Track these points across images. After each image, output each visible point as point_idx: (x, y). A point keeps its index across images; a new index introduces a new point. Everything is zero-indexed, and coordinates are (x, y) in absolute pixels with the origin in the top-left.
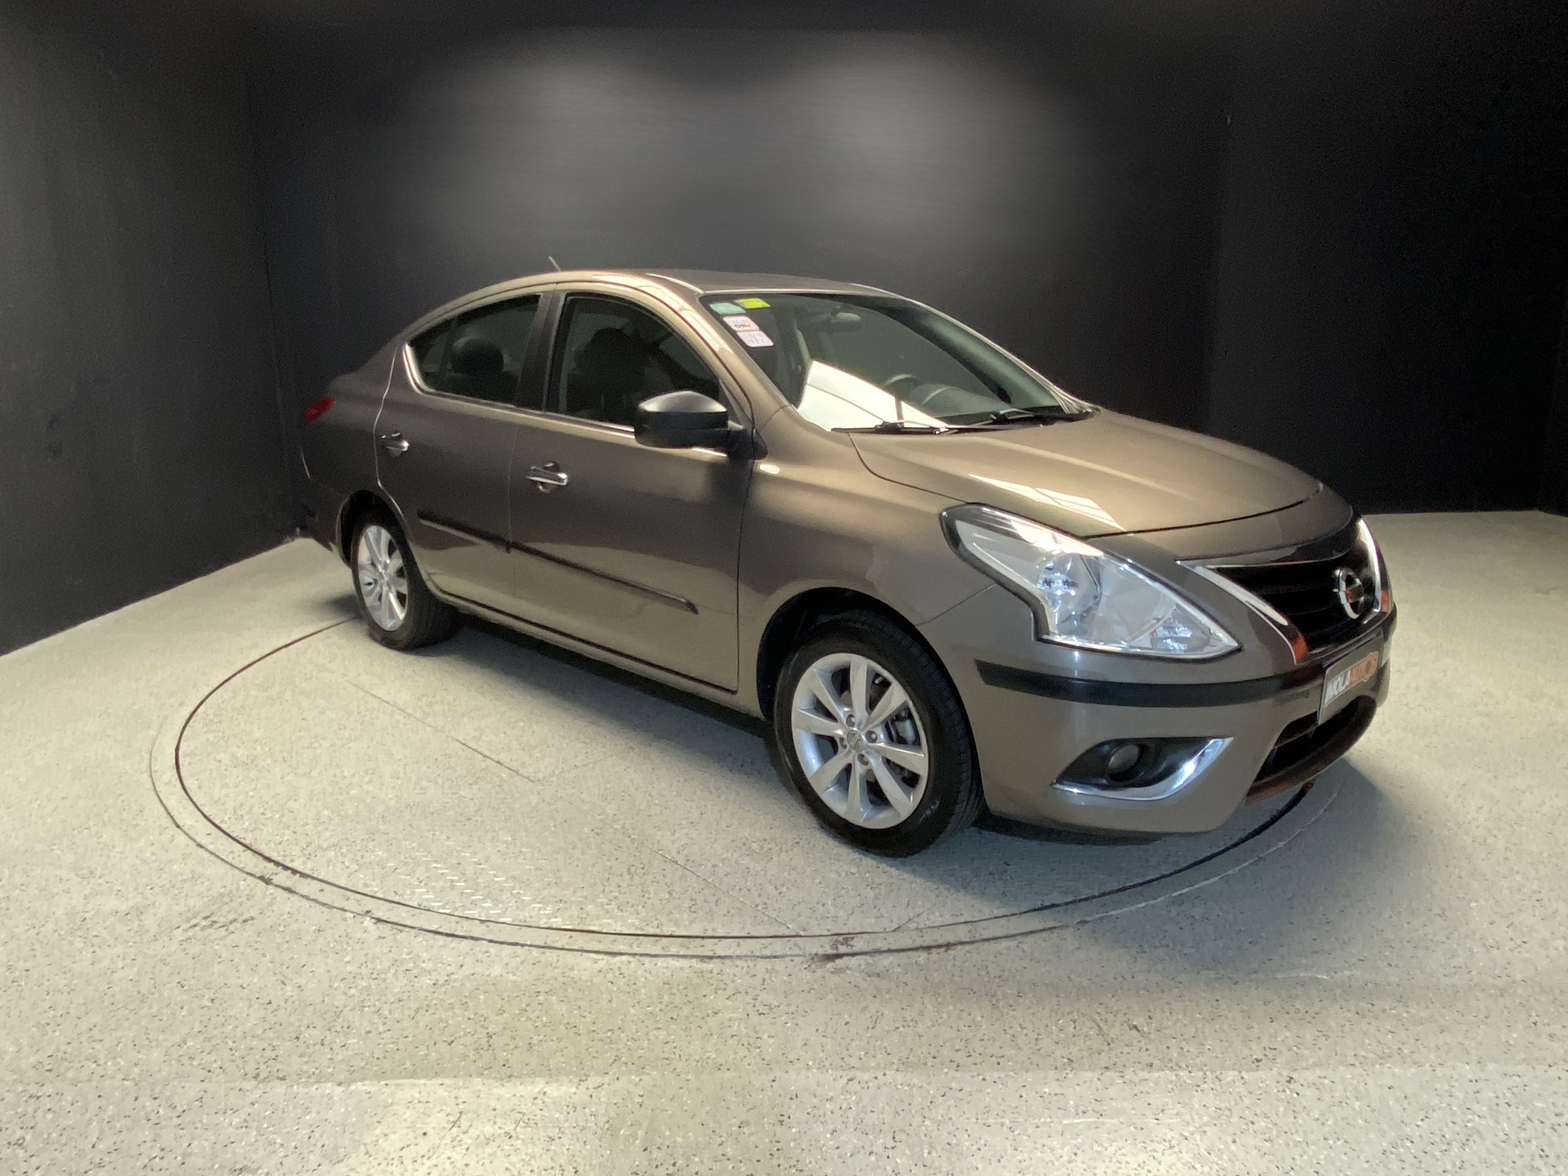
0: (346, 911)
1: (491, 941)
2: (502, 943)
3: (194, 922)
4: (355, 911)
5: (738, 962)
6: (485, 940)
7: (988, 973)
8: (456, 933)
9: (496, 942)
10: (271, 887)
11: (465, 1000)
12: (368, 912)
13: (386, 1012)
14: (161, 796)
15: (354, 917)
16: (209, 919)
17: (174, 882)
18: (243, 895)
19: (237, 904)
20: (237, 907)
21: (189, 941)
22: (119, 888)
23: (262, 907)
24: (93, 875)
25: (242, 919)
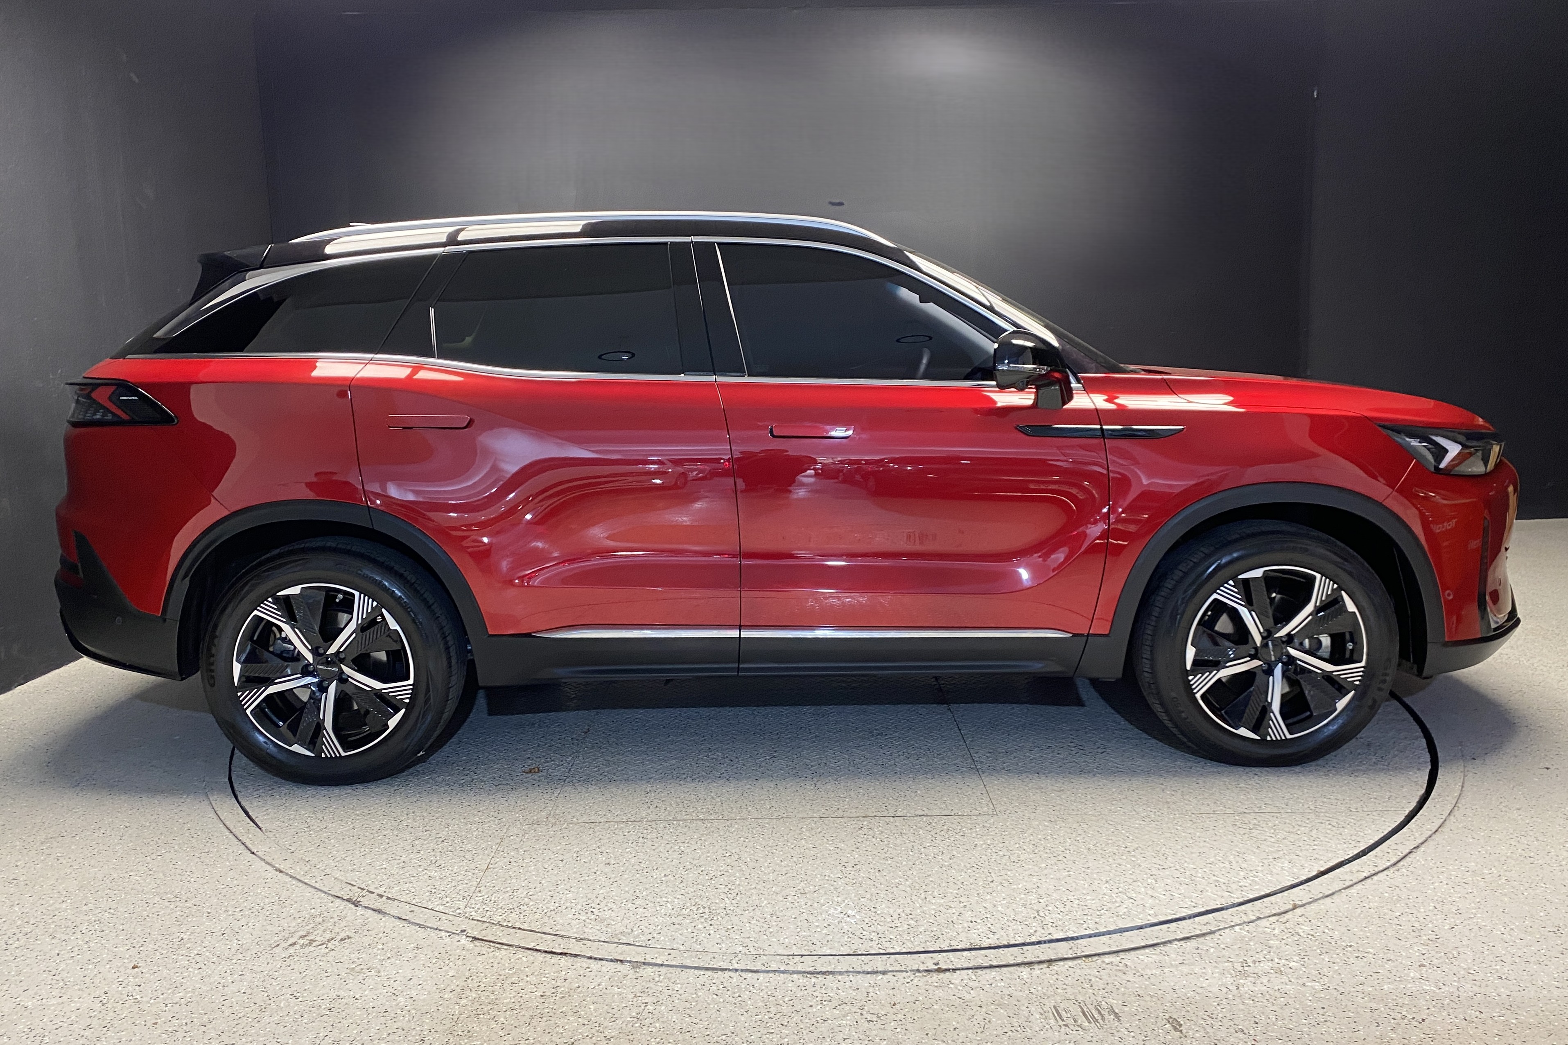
0: (440, 930)
1: (591, 958)
2: (601, 959)
3: (291, 941)
4: (449, 930)
5: (840, 978)
6: (584, 956)
7: (1091, 986)
8: (554, 950)
9: (595, 959)
10: (360, 908)
11: (577, 1009)
12: (462, 931)
13: (502, 1019)
14: (227, 823)
15: (449, 936)
16: (306, 938)
17: (262, 905)
18: (335, 916)
19: (330, 924)
20: (331, 927)
21: (291, 958)
22: (209, 911)
23: (357, 927)
24: (178, 899)
25: (339, 938)
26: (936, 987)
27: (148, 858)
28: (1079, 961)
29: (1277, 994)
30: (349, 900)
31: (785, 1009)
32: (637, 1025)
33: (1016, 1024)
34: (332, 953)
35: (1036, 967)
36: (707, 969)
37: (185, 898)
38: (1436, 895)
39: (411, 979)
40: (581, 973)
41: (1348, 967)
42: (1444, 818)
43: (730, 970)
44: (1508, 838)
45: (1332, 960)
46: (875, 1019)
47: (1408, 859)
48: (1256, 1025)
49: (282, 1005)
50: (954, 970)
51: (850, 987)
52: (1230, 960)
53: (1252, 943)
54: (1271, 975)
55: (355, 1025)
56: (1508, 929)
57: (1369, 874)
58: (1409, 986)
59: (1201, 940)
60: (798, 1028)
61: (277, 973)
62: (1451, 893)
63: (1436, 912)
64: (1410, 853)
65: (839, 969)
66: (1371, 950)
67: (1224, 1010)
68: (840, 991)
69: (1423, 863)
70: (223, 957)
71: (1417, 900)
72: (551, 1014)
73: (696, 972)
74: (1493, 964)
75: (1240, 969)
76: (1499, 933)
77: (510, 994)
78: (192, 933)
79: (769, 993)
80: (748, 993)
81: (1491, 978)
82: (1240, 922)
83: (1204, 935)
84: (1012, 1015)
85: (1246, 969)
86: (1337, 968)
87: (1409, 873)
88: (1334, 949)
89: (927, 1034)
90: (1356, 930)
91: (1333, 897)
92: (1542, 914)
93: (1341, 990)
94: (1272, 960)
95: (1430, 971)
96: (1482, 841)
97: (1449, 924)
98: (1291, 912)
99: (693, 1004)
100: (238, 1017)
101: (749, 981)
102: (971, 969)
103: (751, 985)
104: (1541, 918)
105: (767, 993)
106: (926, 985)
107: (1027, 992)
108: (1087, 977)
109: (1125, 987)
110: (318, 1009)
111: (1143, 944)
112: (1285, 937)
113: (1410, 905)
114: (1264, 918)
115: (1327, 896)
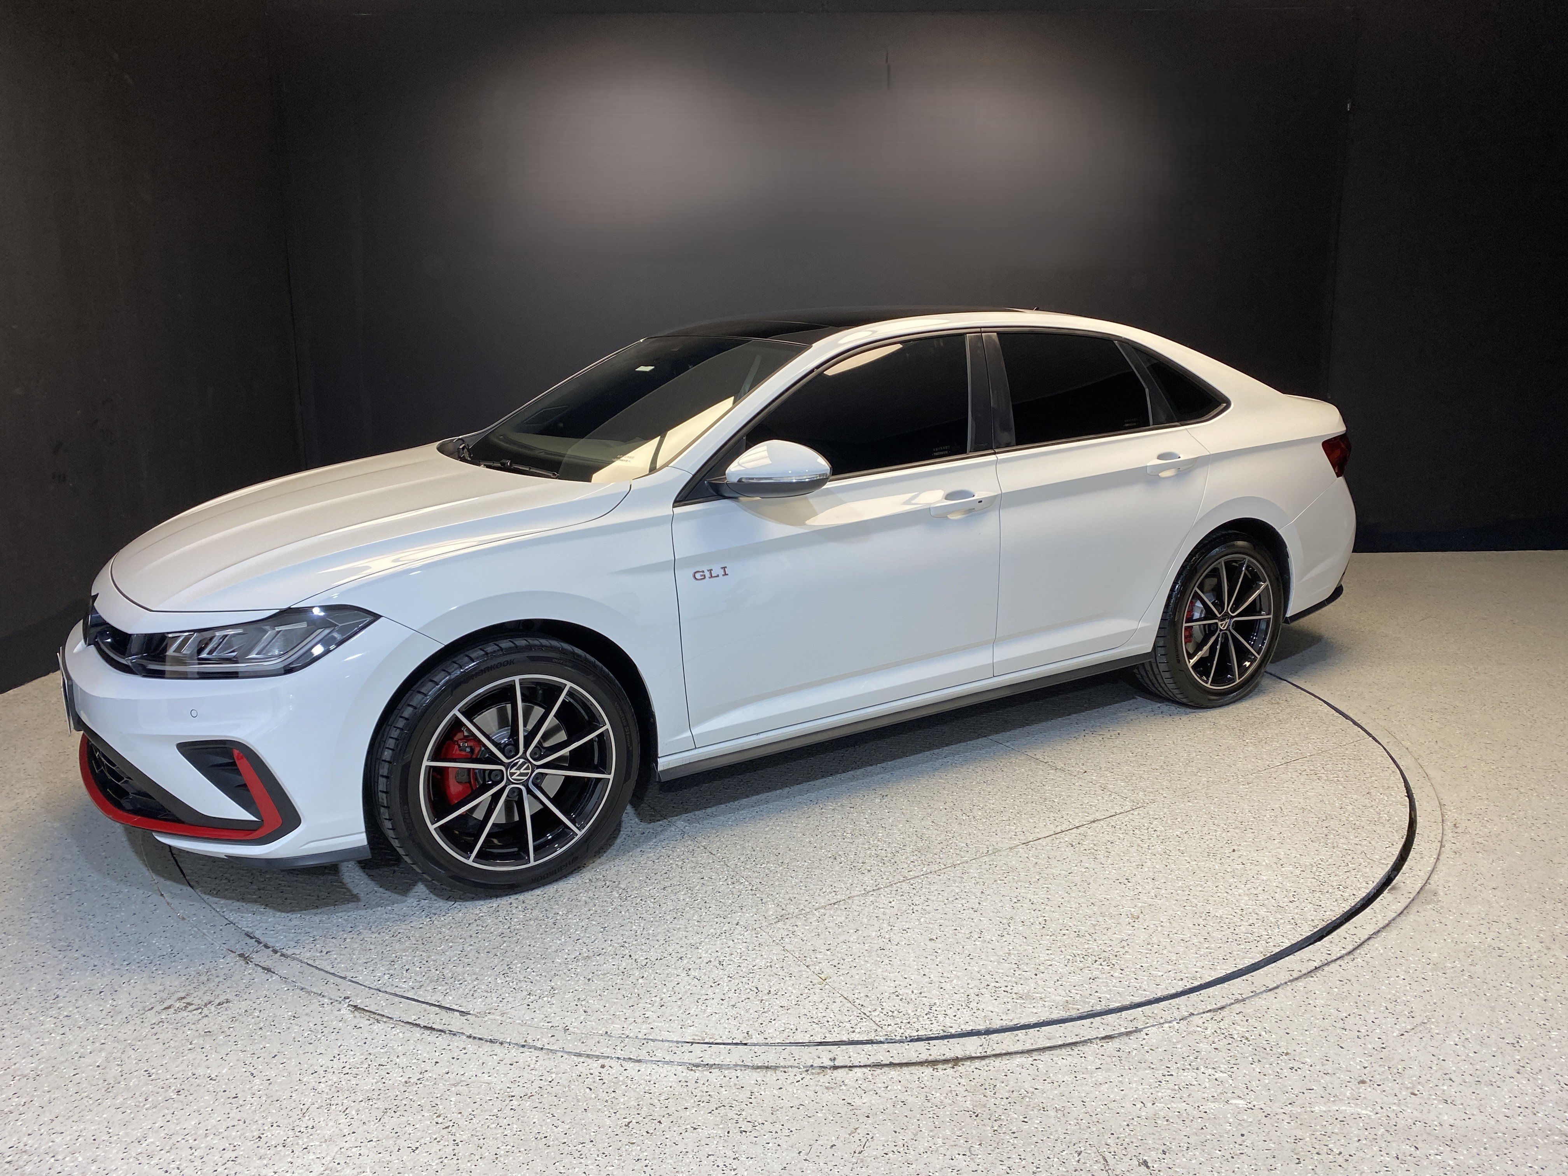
0: (324, 996)
3: (168, 1003)
4: (332, 997)
7: (995, 1093)
10: (250, 966)
12: (346, 999)
13: (354, 1112)
15: (332, 1003)
16: (183, 1001)
17: (152, 958)
18: (221, 974)
19: (214, 984)
20: (214, 988)
21: (161, 1024)
22: (96, 963)
23: (239, 988)
24: (70, 948)
25: (217, 1001)
26: (827, 1088)
27: (56, 898)
28: (987, 1061)
29: (1196, 1113)
30: (241, 955)
31: (658, 1112)
32: (494, 1126)
33: (900, 1143)
34: (205, 1020)
35: (940, 1066)
36: (588, 1056)
37: (76, 947)
38: (1390, 993)
39: (276, 1056)
40: (455, 1055)
41: (1280, 1080)
42: (1412, 897)
43: (612, 1058)
44: (1478, 923)
45: (1264, 1071)
46: (750, 1129)
47: (1366, 947)
48: (1164, 1156)
49: (131, 1084)
50: (851, 1067)
51: (735, 1085)
52: (1152, 1066)
53: (1179, 1046)
54: (1192, 1087)
55: (196, 1114)
56: (1463, 1038)
57: (1320, 964)
58: (1344, 1108)
59: (1125, 1039)
60: (664, 1138)
61: (140, 1043)
62: (1407, 991)
63: (1386, 1014)
64: (1369, 939)
65: (727, 1061)
66: (1308, 1060)
67: (1132, 1133)
68: (723, 1089)
69: (1382, 951)
70: (91, 1020)
71: (1367, 998)
72: (407, 1108)
73: (575, 1058)
74: (1440, 1083)
75: (1161, 1078)
76: (1452, 1043)
77: (374, 1079)
78: (70, 990)
79: (647, 1088)
80: (623, 1087)
81: (1436, 1102)
82: (1170, 1019)
83: (1128, 1034)
84: (898, 1131)
85: (1168, 1078)
86: (1267, 1081)
87: (1364, 964)
88: (1269, 1057)
89: (800, 1153)
90: (1296, 1033)
91: (1276, 991)
92: (1502, 1021)
93: (1268, 1110)
94: (1197, 1069)
95: (1369, 1090)
96: (1449, 926)
97: (1399, 1030)
98: (1228, 1008)
99: (562, 1100)
100: (81, 1097)
101: (630, 1073)
102: (869, 1066)
103: (630, 1077)
104: (1501, 1027)
105: (644, 1088)
106: (817, 1085)
107: (923, 1098)
108: (992, 1082)
109: (1030, 1098)
110: (167, 1091)
111: (1060, 1043)
112: (1216, 1040)
113: (1360, 1005)
114: (1198, 1014)
115: (1270, 990)
